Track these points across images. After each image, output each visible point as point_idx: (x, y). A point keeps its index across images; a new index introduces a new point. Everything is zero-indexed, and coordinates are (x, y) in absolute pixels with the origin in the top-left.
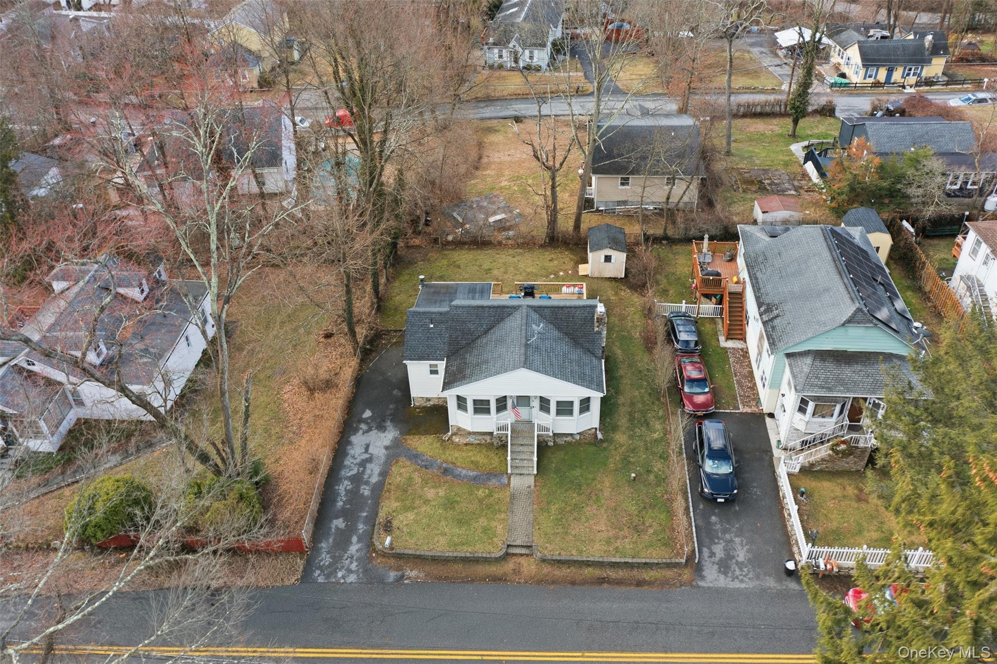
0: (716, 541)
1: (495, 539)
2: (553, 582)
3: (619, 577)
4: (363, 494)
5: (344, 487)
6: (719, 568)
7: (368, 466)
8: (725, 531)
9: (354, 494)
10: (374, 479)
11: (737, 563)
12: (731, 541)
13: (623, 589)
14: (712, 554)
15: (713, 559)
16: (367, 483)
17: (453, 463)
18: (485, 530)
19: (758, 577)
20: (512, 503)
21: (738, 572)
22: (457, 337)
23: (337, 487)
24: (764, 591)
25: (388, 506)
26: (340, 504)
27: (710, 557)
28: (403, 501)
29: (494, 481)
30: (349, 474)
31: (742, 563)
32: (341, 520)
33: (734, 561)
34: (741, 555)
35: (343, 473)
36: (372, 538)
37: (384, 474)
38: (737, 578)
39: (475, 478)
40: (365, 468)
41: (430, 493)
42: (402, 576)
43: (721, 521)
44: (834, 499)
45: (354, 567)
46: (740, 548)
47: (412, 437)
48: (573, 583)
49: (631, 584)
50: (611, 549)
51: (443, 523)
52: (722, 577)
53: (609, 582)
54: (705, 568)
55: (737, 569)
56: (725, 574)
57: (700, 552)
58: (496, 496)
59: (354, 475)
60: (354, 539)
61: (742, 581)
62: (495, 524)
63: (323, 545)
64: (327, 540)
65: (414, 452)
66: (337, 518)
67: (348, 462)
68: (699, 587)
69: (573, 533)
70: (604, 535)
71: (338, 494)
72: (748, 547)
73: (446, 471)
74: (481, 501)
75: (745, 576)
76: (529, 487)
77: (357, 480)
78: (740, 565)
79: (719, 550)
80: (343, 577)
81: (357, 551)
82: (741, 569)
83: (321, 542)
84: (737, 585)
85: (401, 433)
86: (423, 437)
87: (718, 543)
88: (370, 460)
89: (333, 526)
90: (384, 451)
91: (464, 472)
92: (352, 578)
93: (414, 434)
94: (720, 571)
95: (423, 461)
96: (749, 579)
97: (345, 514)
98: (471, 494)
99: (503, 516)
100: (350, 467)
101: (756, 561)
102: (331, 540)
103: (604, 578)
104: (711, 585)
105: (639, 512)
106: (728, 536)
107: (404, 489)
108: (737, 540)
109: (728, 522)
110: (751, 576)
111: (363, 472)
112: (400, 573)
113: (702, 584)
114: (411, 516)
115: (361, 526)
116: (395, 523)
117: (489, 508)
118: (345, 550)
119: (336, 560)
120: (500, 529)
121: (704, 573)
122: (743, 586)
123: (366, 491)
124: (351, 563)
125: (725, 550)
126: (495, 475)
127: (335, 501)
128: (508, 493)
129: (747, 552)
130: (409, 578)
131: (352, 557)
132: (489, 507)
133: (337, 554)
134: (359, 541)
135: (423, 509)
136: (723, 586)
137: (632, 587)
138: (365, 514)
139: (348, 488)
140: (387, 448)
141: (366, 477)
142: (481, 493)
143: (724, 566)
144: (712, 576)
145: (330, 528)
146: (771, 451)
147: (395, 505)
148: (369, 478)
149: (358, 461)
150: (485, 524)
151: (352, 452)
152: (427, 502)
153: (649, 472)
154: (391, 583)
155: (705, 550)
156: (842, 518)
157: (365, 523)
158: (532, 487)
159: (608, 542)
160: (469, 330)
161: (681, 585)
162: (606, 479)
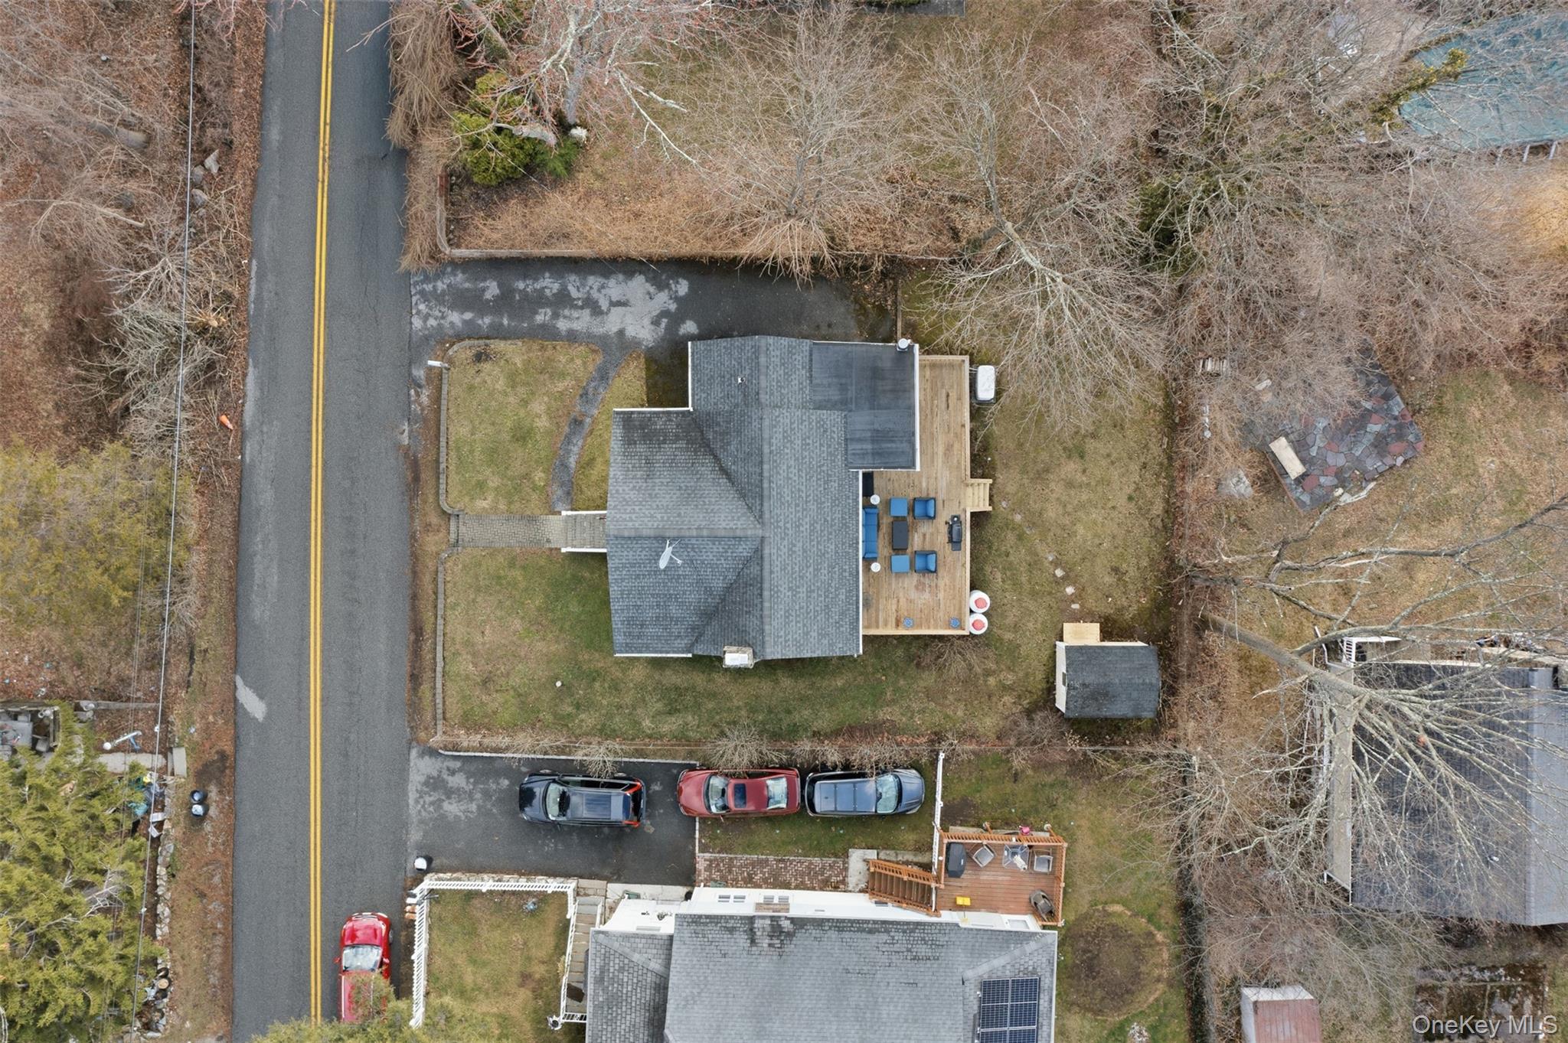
0: (472, 780)
1: (467, 499)
2: (415, 573)
3: (423, 653)
4: (536, 313)
5: (549, 284)
6: (433, 778)
7: (587, 312)
8: (487, 794)
9: (539, 300)
10: (562, 325)
11: (441, 801)
12: (472, 799)
13: (406, 658)
14: (452, 773)
15: (445, 771)
16: (556, 316)
17: (591, 432)
18: (481, 485)
19: (422, 822)
20: (522, 518)
21: (428, 799)
22: (718, 424)
23: (547, 275)
24: (405, 825)
25: (514, 352)
26: (521, 285)
27: (448, 769)
28: (526, 371)
29: (559, 492)
30: (570, 287)
31: (440, 807)
32: (497, 291)
33: (443, 797)
34: (452, 808)
35: (573, 277)
36: (469, 338)
37: (572, 337)
38: (421, 797)
39: (564, 466)
40: (582, 308)
41: (538, 406)
42: (420, 386)
43: (501, 791)
44: (525, 944)
45: (432, 322)
46: (462, 808)
47: (643, 366)
48: (414, 597)
49: (413, 667)
50: (457, 647)
51: (490, 430)
52: (422, 779)
53: (417, 641)
54: (434, 759)
55: (432, 799)
56: (426, 784)
57: (455, 758)
58: (535, 496)
59: (569, 295)
60: (468, 316)
61: (417, 802)
62: (490, 499)
63: (460, 276)
64: (467, 280)
65: (612, 374)
66: (500, 286)
67: (594, 281)
68: (409, 749)
69: (479, 599)
70: (479, 639)
71: (536, 280)
72: (463, 818)
73: (577, 423)
74: (527, 476)
75: (423, 806)
76: (548, 541)
77: (562, 300)
78: (438, 804)
79: (458, 781)
80: (419, 312)
81: (451, 323)
82: (432, 803)
83: (463, 273)
84: (412, 796)
85: (649, 350)
86: (643, 382)
87: (468, 782)
88: (596, 311)
89: (487, 283)
90: (615, 329)
91: (575, 449)
92: (417, 323)
93: (648, 369)
94: (429, 777)
95: (595, 389)
96: (420, 811)
97: (506, 296)
98: (537, 462)
99: (502, 507)
100: (584, 285)
101: (442, 824)
102: (467, 285)
103: (422, 635)
104: (412, 764)
105: (513, 687)
106: (478, 796)
107: (549, 370)
108: (473, 807)
109: (500, 800)
110: (424, 814)
111: (576, 307)
112: (424, 382)
113: (414, 753)
114: (501, 385)
115: (487, 320)
116: (486, 366)
117: (515, 490)
118: (452, 308)
119: (439, 298)
120: (482, 504)
121: (427, 757)
122: (411, 802)
123: (542, 316)
124: (436, 319)
125: (458, 789)
126: (568, 493)
127: (525, 277)
128: (537, 512)
129: (456, 816)
130: (418, 394)
131: (443, 318)
132: (517, 489)
133: (447, 298)
134: (465, 322)
135: (511, 399)
136: (411, 778)
137: (408, 669)
138: (505, 322)
139: (547, 291)
140: (621, 333)
141: (567, 312)
142: (539, 477)
143: (434, 783)
144: (421, 767)
145: (484, 280)
146: (618, 880)
147: (518, 361)
148: (565, 317)
149: (595, 295)
150: (491, 484)
151: (612, 282)
152: (525, 403)
153: (578, 706)
154: (410, 374)
155: (458, 764)
156: (494, 946)
157: (491, 326)
158: (547, 546)
159: (468, 643)
160: (729, 444)
161: (412, 728)
162: (562, 645)
